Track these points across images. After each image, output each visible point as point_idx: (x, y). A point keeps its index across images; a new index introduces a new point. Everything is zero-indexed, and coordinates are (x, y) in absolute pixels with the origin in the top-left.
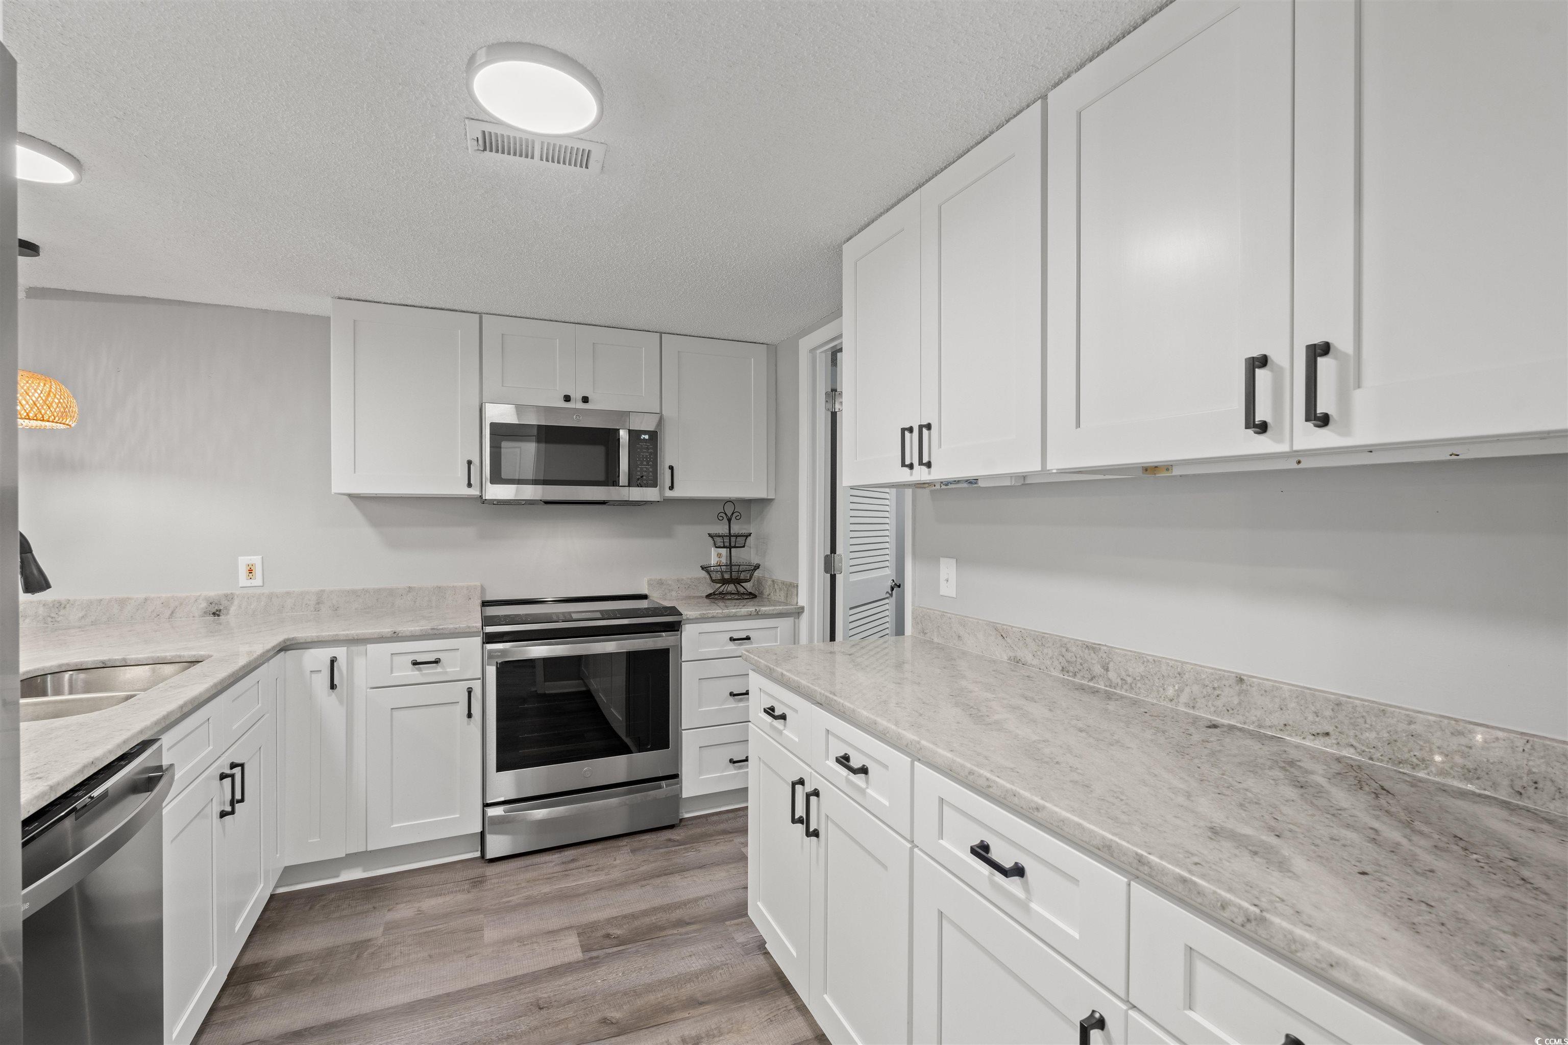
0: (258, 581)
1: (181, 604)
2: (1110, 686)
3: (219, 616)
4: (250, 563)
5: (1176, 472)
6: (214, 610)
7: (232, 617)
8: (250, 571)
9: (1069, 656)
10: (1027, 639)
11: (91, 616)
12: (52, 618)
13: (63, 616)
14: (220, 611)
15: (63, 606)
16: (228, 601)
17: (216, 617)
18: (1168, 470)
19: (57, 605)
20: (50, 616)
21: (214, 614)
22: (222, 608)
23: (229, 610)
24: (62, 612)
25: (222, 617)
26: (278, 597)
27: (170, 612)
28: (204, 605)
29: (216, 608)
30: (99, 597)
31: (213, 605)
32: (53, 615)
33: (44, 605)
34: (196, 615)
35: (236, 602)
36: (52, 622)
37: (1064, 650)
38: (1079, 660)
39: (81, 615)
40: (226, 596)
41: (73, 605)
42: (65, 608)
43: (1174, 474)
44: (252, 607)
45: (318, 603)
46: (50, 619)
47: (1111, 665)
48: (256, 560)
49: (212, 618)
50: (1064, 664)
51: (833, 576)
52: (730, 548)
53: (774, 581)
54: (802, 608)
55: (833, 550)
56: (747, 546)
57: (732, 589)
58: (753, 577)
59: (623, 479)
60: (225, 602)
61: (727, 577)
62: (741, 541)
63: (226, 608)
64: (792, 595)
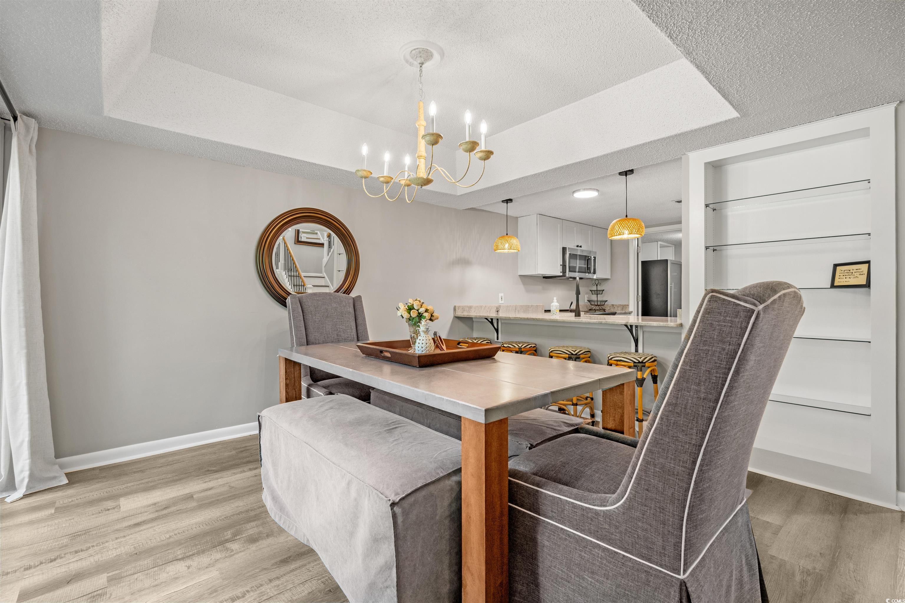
0: (503, 302)
1: (491, 308)
8: (502, 298)
27: (489, 311)
40: (499, 306)
48: (502, 295)
51: (638, 302)
52: (597, 295)
53: (613, 305)
54: (632, 311)
55: (638, 294)
56: (603, 294)
57: (597, 308)
58: (605, 304)
59: (592, 271)
60: (499, 308)
61: (596, 304)
62: (601, 293)
63: (499, 310)
64: (626, 308)
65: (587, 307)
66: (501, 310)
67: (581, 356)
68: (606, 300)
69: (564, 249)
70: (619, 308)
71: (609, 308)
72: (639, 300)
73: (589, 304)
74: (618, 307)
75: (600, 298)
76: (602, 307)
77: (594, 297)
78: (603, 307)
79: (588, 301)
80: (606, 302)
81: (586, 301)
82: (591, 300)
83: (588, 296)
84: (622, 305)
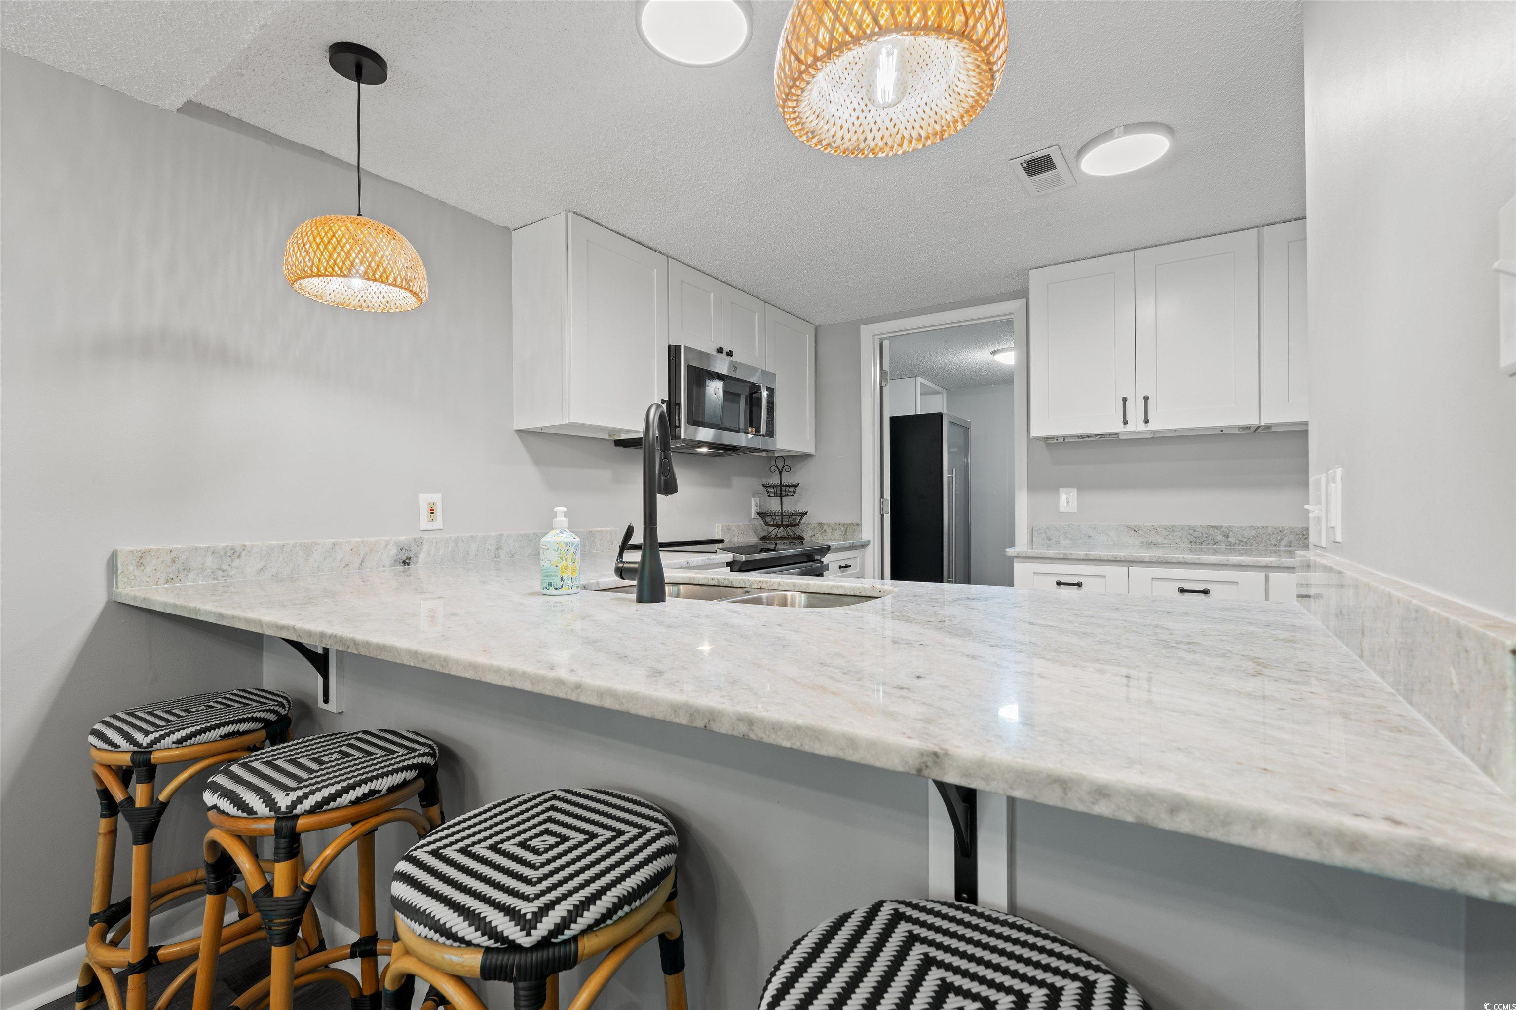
0: (438, 524)
1: (371, 550)
2: (1230, 546)
3: (409, 564)
4: (432, 501)
5: (1273, 429)
6: (404, 558)
7: (420, 566)
8: (432, 511)
9: (1196, 534)
10: (1158, 529)
11: (271, 567)
12: (224, 571)
13: (237, 568)
14: (410, 559)
15: (237, 554)
16: (418, 546)
17: (406, 567)
18: (1269, 428)
19: (230, 553)
20: (220, 569)
21: (404, 562)
22: (412, 556)
23: (418, 557)
24: (236, 563)
25: (412, 566)
26: (463, 542)
27: (359, 561)
28: (394, 551)
29: (406, 555)
30: (281, 543)
31: (403, 551)
32: (225, 567)
33: (213, 553)
34: (387, 564)
35: (425, 548)
36: (223, 576)
37: (1191, 531)
38: (1205, 535)
39: (259, 566)
40: (416, 540)
41: (249, 552)
42: (239, 556)
43: (1273, 430)
44: (440, 553)
45: (498, 549)
46: (220, 573)
47: (1231, 534)
48: (436, 498)
49: (401, 567)
50: (1192, 538)
51: (882, 516)
52: (781, 496)
53: (821, 524)
54: (869, 541)
55: (882, 496)
56: (796, 496)
57: (781, 532)
58: (802, 522)
59: (763, 429)
60: (414, 548)
61: (779, 521)
62: (791, 491)
63: (417, 555)
64: (854, 532)
65: (755, 530)
66: (422, 556)
67: (587, 945)
68: (805, 510)
69: (674, 352)
70: (837, 534)
71: (811, 533)
72: (885, 510)
73: (761, 521)
74: (833, 530)
75: (790, 505)
76: (795, 529)
77: (774, 505)
78: (797, 531)
79: (758, 513)
80: (805, 517)
81: (754, 515)
82: (766, 510)
83: (758, 500)
84: (844, 524)
